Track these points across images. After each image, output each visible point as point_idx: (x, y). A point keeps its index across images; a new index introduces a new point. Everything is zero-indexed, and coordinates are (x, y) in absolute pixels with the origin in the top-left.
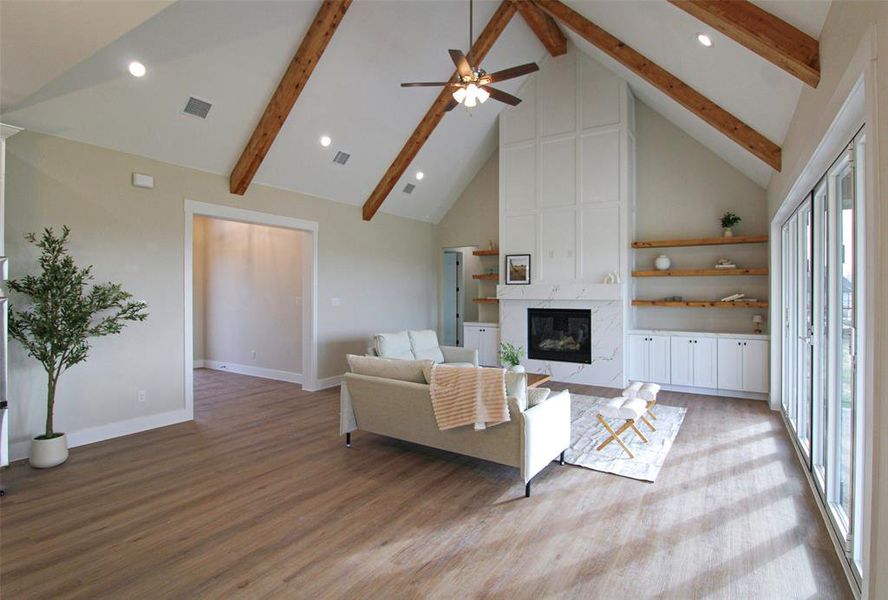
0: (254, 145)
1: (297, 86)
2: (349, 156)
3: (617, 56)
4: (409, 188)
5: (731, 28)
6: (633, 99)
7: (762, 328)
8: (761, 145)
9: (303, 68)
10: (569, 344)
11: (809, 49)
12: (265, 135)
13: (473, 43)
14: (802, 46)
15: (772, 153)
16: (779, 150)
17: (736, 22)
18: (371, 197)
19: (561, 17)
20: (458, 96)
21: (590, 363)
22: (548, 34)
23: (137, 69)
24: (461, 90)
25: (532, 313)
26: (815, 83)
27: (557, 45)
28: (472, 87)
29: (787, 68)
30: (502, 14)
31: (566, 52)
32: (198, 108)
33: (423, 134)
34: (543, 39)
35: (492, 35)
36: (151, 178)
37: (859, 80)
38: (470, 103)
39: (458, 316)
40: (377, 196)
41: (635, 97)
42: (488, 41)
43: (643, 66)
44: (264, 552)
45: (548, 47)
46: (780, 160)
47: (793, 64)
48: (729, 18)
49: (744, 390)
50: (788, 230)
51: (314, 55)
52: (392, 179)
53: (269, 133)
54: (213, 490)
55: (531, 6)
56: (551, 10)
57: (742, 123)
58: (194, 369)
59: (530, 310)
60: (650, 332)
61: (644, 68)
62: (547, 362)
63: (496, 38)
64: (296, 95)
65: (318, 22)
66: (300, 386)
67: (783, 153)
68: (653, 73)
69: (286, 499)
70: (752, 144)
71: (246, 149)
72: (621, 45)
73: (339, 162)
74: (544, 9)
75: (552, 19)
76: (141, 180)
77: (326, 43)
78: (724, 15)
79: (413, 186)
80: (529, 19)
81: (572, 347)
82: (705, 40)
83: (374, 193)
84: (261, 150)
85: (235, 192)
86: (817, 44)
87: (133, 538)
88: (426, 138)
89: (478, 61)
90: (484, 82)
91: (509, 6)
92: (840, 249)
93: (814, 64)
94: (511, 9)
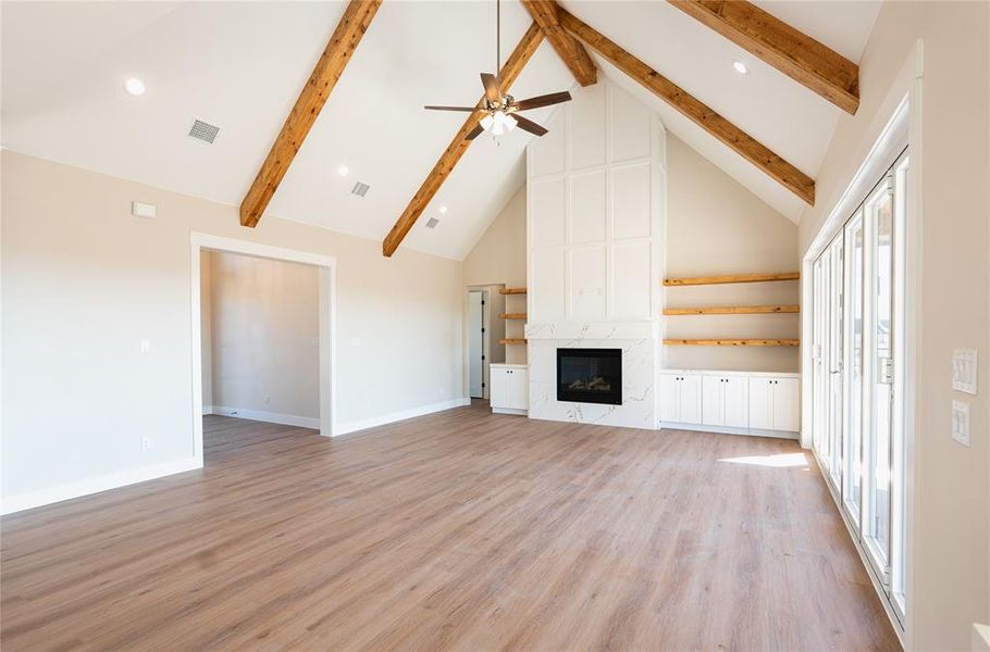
0: (265, 174)
1: (313, 111)
2: (368, 187)
3: (649, 85)
4: (432, 223)
5: (770, 52)
6: (665, 132)
7: (794, 366)
8: (795, 179)
9: (320, 90)
10: (599, 384)
11: (848, 74)
12: (278, 162)
13: (501, 68)
14: (841, 71)
15: (805, 186)
16: (813, 183)
17: (774, 46)
18: (392, 231)
19: (592, 43)
20: (485, 123)
21: (620, 404)
22: (577, 62)
23: (135, 86)
24: (489, 117)
25: (562, 353)
26: (853, 110)
27: (587, 74)
28: (499, 114)
29: (825, 95)
30: (530, 40)
31: (596, 82)
32: (203, 131)
33: (447, 165)
34: (572, 68)
35: (520, 61)
36: (154, 208)
37: (903, 101)
38: (498, 131)
39: (483, 358)
40: (399, 231)
41: (666, 129)
42: (516, 68)
43: (676, 96)
44: (284, 601)
45: (577, 75)
46: (814, 194)
47: (832, 89)
48: (766, 42)
49: (776, 429)
50: (820, 265)
51: (332, 77)
52: (414, 213)
53: (282, 162)
54: (225, 539)
55: (560, 31)
56: (581, 36)
57: (775, 155)
58: (204, 416)
59: (559, 350)
60: (681, 371)
61: (676, 99)
62: (577, 404)
63: (523, 65)
64: (311, 121)
65: (335, 41)
66: (318, 432)
67: (818, 187)
68: (686, 103)
69: (308, 545)
70: (785, 177)
71: (257, 178)
72: (654, 73)
73: (358, 194)
74: (574, 35)
75: (581, 45)
76: (141, 209)
77: (344, 64)
78: (762, 39)
79: (437, 221)
80: (557, 45)
81: (602, 388)
82: (740, 68)
83: (395, 227)
84: (273, 180)
85: (246, 224)
86: (857, 68)
87: (142, 590)
88: (451, 169)
89: (506, 88)
90: (512, 110)
91: (537, 31)
92: (876, 281)
93: (853, 90)
94: (539, 34)
